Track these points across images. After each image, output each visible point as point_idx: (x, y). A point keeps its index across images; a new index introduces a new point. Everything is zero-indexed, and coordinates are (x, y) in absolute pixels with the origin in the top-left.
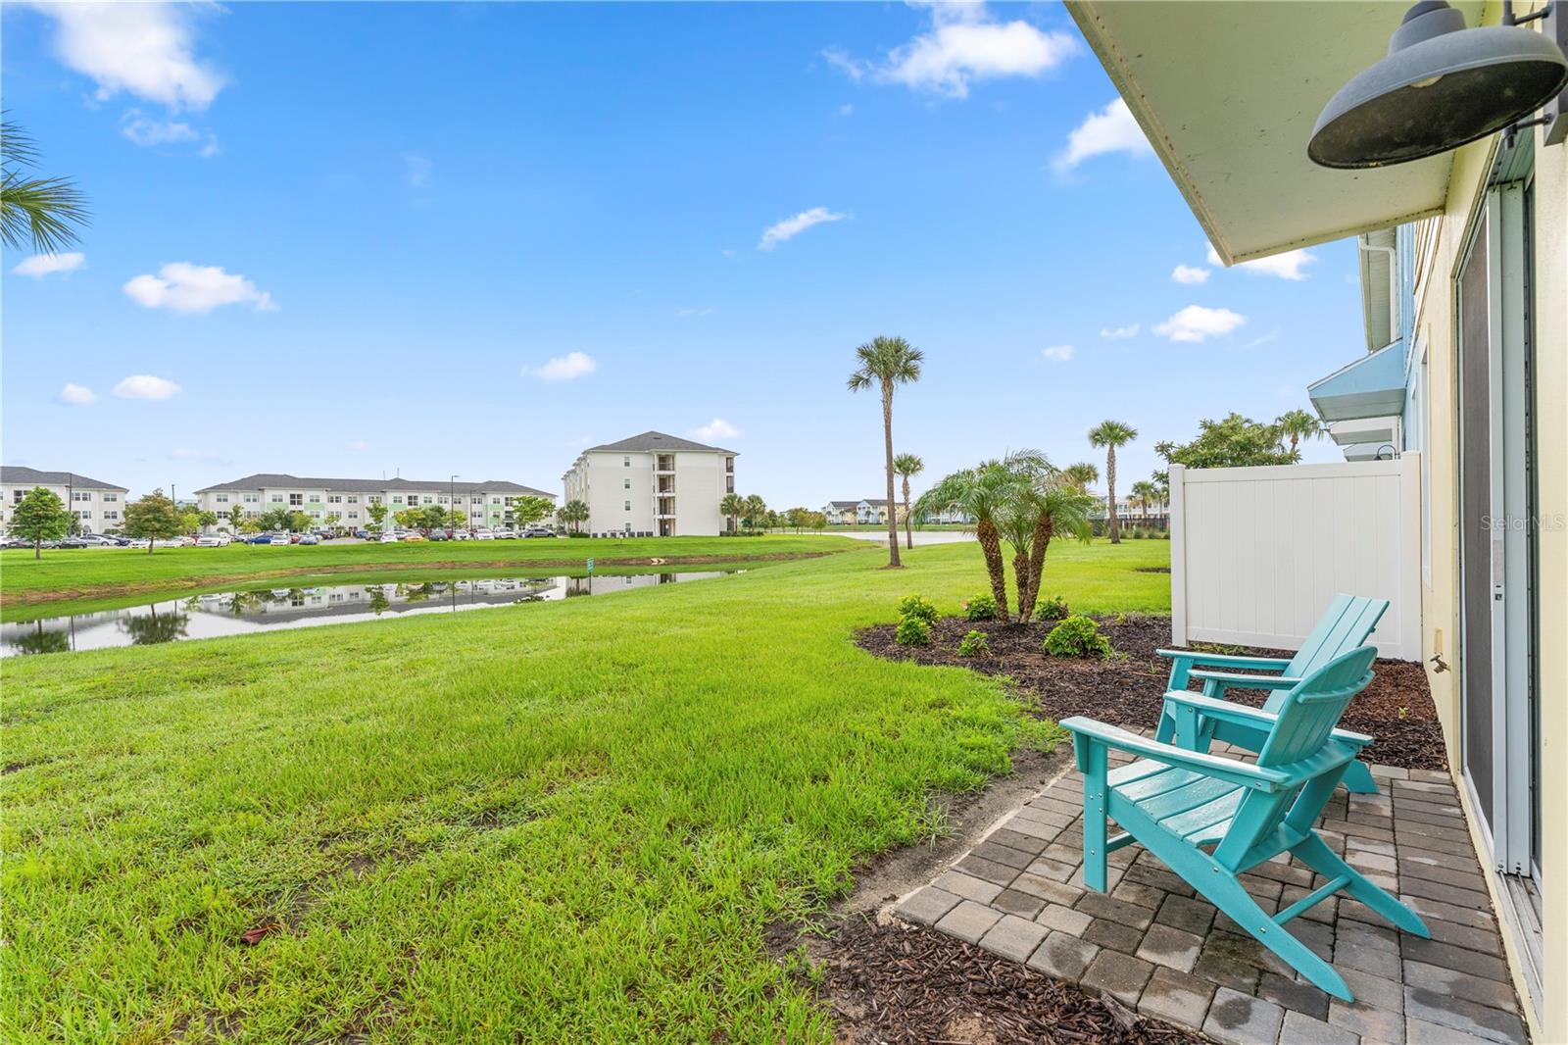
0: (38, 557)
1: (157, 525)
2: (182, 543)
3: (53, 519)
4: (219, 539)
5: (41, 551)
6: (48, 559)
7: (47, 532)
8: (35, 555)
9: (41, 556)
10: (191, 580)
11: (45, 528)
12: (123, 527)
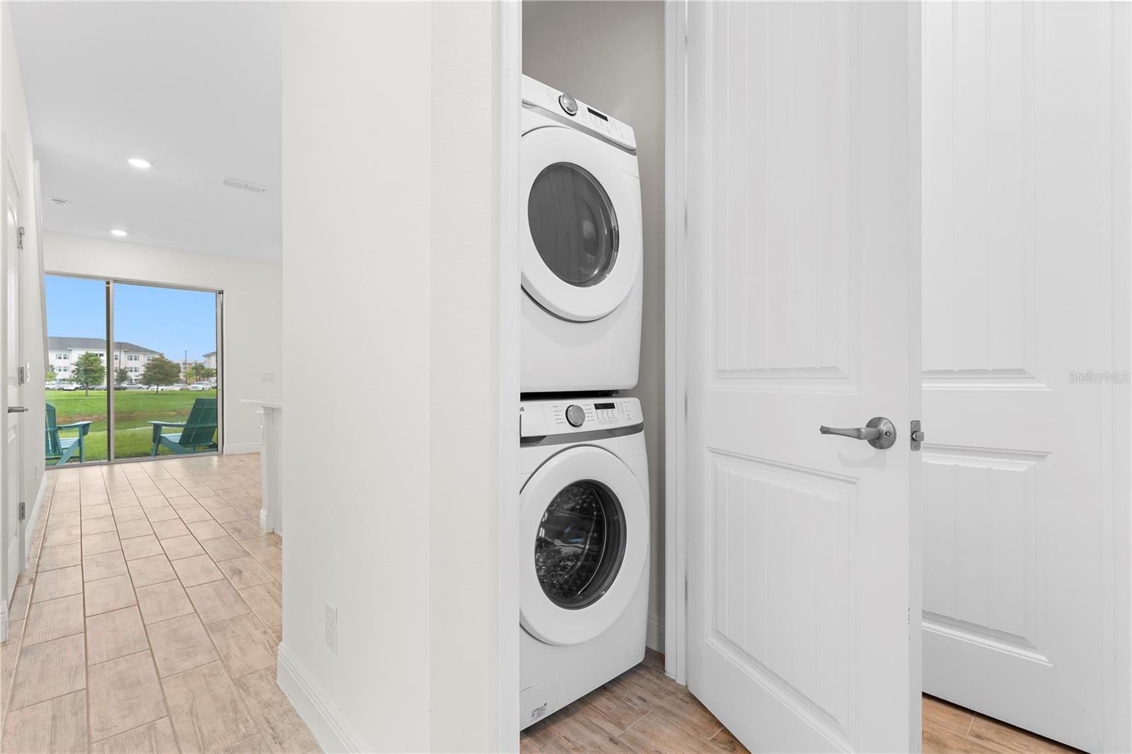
0: (87, 395)
1: (160, 376)
2: (180, 388)
3: (95, 372)
4: (203, 386)
5: (89, 391)
6: (93, 396)
7: (91, 379)
8: (85, 394)
9: (89, 394)
10: (175, 411)
11: (91, 377)
12: (141, 377)
